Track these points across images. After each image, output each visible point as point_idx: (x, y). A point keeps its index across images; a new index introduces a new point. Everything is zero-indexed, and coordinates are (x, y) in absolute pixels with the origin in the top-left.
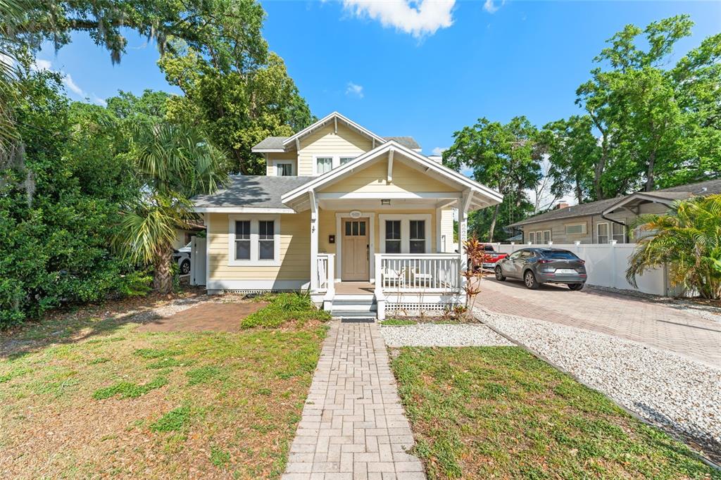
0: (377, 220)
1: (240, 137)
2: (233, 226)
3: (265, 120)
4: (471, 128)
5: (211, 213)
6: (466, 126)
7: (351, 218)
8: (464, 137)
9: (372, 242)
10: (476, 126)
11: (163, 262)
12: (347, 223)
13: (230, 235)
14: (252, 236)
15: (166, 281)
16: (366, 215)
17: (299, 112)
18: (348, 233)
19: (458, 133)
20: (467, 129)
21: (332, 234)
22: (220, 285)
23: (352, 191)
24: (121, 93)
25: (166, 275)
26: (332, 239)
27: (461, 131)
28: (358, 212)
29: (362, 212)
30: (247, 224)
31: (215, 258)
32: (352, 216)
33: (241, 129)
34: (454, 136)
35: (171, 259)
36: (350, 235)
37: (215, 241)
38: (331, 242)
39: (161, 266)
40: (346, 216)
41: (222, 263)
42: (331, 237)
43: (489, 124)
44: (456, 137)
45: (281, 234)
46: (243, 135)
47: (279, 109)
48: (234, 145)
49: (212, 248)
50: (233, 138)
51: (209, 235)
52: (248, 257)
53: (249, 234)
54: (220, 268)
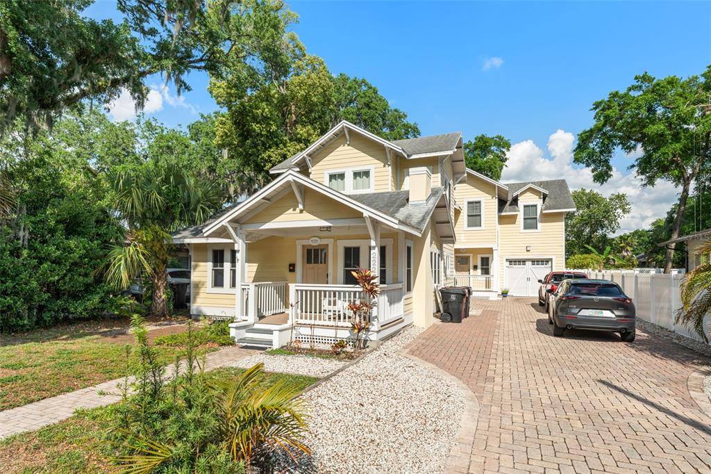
0: (335, 246)
1: (270, 156)
2: (210, 255)
3: (299, 134)
4: (622, 91)
5: (194, 244)
6: (613, 91)
7: (310, 245)
8: (609, 108)
9: (330, 271)
10: (633, 88)
11: (158, 288)
12: (308, 250)
13: (208, 263)
14: (225, 264)
15: (162, 305)
16: (324, 242)
17: (366, 110)
18: (309, 261)
19: (601, 103)
20: (615, 95)
21: (292, 262)
22: (200, 311)
23: (269, 221)
24: (202, 116)
25: (161, 300)
26: (291, 268)
27: (606, 99)
28: (317, 239)
29: (320, 238)
30: (222, 252)
31: (197, 286)
32: (311, 243)
33: (271, 148)
34: (595, 109)
35: (166, 285)
36: (311, 263)
37: (198, 269)
38: (290, 271)
39: (157, 291)
40: (306, 242)
41: (202, 290)
42: (290, 265)
43: (655, 82)
44: (597, 110)
45: (249, 263)
46: (272, 155)
47: (320, 117)
48: (265, 166)
49: (195, 276)
50: (262, 158)
51: (193, 263)
52: (222, 285)
53: (223, 262)
54: (201, 295)
